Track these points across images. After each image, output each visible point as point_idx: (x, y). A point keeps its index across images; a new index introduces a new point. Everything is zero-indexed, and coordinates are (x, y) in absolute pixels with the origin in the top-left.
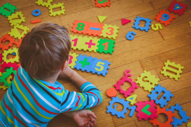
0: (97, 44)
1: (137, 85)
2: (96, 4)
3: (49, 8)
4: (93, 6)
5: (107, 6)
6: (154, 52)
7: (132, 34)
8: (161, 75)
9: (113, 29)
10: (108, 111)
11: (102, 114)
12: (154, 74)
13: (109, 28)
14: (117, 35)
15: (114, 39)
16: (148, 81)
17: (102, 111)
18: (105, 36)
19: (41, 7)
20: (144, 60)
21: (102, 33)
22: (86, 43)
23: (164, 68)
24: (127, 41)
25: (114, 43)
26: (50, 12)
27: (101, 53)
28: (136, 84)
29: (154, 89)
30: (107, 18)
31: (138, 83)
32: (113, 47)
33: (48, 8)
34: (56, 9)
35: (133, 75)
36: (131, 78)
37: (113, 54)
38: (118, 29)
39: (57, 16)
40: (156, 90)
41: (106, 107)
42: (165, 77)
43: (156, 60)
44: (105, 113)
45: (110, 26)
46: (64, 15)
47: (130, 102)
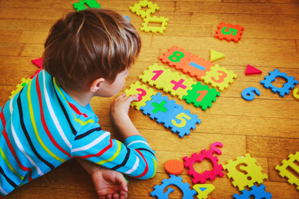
0: (189, 88)
1: (223, 172)
2: (217, 33)
3: (145, 20)
4: (212, 34)
5: (233, 40)
6: (279, 131)
7: (254, 92)
8: (274, 171)
9: (225, 75)
10: (153, 193)
11: (143, 194)
12: (262, 166)
13: (219, 72)
14: (227, 86)
15: (220, 91)
16: (246, 173)
17: (145, 189)
18: (207, 81)
19: (135, 16)
20: (256, 137)
21: (204, 75)
22: (173, 82)
23: (284, 161)
24: (241, 99)
25: (217, 96)
26: (143, 24)
27: (188, 103)
28: (223, 169)
29: (251, 189)
30: (224, 58)
31: (226, 170)
32: (213, 102)
33: (143, 19)
34: (153, 24)
35: (224, 155)
36: (219, 157)
37: (208, 111)
38: (234, 78)
39: (150, 33)
40: (251, 192)
41: (154, 186)
42: (280, 177)
43: (276, 145)
44: (147, 194)
45: (224, 69)
46: (162, 35)
47: (197, 194)
